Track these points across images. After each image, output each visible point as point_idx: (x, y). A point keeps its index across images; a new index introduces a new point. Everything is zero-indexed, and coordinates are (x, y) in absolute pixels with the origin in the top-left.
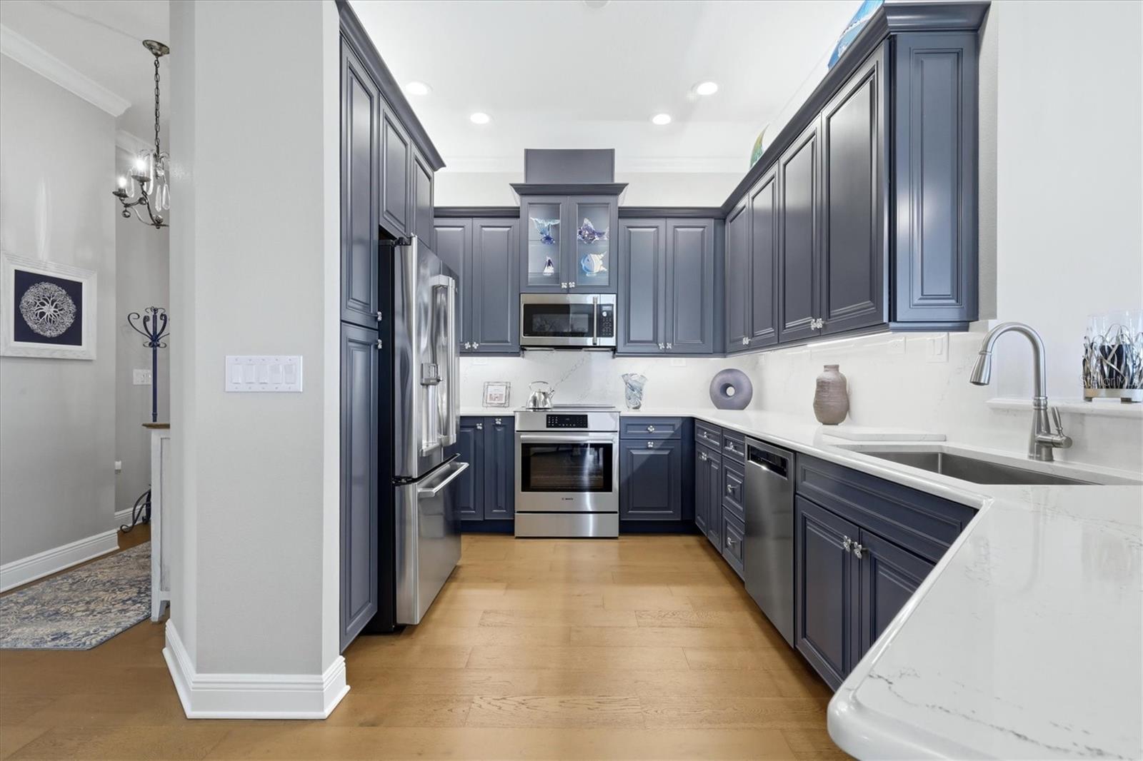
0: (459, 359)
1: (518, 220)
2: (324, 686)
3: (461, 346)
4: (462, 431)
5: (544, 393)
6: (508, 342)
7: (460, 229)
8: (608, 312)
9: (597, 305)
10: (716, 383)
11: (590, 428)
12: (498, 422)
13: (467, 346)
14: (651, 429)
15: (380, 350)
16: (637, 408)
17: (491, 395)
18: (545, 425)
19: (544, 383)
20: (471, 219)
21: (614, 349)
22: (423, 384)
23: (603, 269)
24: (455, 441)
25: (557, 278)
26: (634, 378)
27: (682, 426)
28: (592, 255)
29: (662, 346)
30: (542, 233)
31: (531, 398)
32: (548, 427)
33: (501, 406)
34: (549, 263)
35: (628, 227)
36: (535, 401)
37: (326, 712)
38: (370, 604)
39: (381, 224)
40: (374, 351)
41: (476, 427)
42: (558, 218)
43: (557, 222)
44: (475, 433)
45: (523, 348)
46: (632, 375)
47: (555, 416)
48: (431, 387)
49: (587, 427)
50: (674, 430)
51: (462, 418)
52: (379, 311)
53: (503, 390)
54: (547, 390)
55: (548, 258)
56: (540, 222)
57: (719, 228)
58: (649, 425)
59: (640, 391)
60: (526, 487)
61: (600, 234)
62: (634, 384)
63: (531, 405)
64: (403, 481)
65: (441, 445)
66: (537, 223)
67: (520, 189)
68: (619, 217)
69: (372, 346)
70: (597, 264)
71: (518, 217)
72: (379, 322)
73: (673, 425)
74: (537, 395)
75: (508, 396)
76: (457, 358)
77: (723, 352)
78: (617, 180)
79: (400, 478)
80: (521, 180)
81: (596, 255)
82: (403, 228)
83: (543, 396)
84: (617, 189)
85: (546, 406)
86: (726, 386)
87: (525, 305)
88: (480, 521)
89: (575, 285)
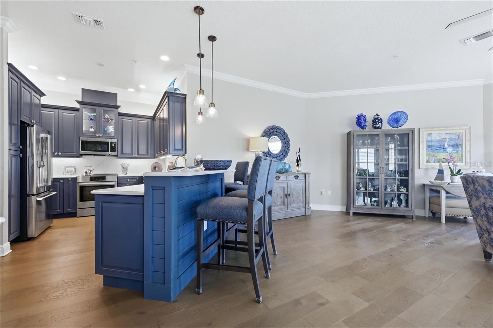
0: (52, 159)
1: (79, 112)
2: (4, 248)
3: (53, 154)
4: (54, 183)
5: (90, 170)
6: (74, 153)
7: (53, 113)
8: (114, 144)
9: (110, 142)
10: (152, 166)
11: (106, 180)
12: (70, 180)
13: (56, 154)
14: (129, 180)
15: (21, 157)
16: (126, 174)
17: (67, 171)
18: (89, 180)
19: (90, 166)
20: (58, 110)
21: (117, 156)
22: (38, 167)
23: (113, 130)
24: (51, 184)
25: (95, 132)
26: (125, 165)
27: (139, 179)
28: (109, 126)
29: (134, 155)
30: (89, 117)
31: (84, 172)
32: (90, 180)
33: (72, 174)
34: (92, 127)
35: (122, 119)
36: (86, 172)
37: (5, 254)
38: (17, 232)
39: (21, 120)
40: (19, 157)
41: (60, 181)
42: (95, 113)
43: (95, 114)
44: (59, 184)
45: (81, 155)
46: (124, 164)
47: (93, 177)
48: (41, 168)
49: (105, 180)
50: (136, 180)
51: (54, 179)
52: (20, 145)
53: (73, 169)
54: (91, 169)
55: (91, 126)
56: (88, 114)
57: (153, 122)
58: (128, 179)
59: (127, 170)
60: (82, 200)
61: (112, 120)
62: (125, 167)
63: (85, 174)
64: (30, 195)
65: (45, 186)
66: (86, 114)
67: (79, 102)
68: (118, 115)
69: (18, 156)
70: (111, 129)
71: (79, 111)
72: (21, 149)
73: (136, 179)
74: (87, 170)
75: (75, 172)
76: (51, 158)
77: (154, 157)
78: (118, 104)
79: (29, 195)
80: (80, 99)
81: (110, 126)
82: (29, 118)
83: (89, 171)
84: (118, 107)
85: (91, 174)
86: (156, 167)
87: (82, 141)
88: (62, 214)
89: (102, 135)
